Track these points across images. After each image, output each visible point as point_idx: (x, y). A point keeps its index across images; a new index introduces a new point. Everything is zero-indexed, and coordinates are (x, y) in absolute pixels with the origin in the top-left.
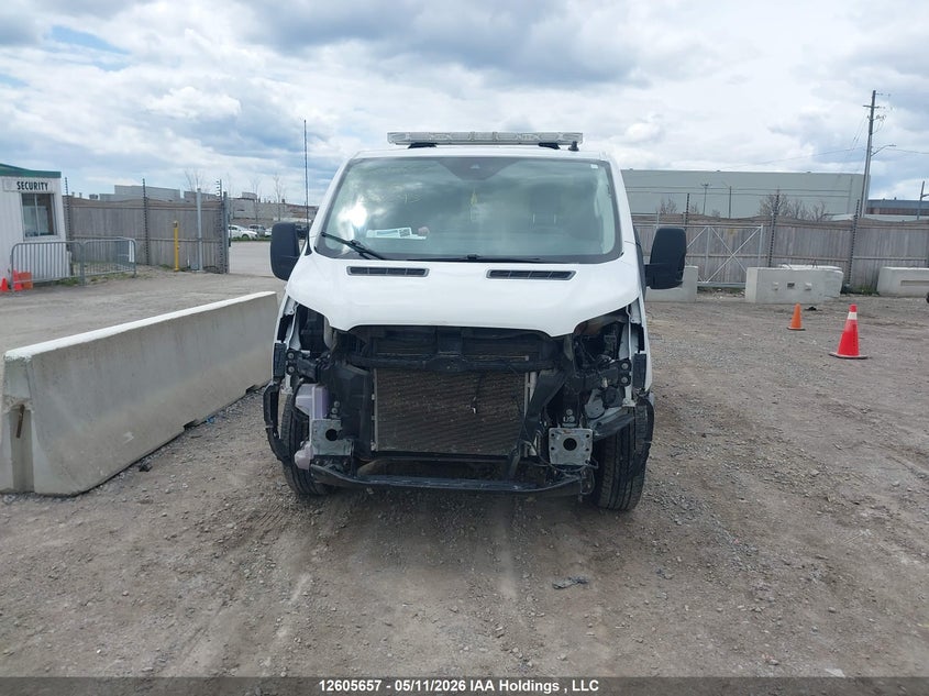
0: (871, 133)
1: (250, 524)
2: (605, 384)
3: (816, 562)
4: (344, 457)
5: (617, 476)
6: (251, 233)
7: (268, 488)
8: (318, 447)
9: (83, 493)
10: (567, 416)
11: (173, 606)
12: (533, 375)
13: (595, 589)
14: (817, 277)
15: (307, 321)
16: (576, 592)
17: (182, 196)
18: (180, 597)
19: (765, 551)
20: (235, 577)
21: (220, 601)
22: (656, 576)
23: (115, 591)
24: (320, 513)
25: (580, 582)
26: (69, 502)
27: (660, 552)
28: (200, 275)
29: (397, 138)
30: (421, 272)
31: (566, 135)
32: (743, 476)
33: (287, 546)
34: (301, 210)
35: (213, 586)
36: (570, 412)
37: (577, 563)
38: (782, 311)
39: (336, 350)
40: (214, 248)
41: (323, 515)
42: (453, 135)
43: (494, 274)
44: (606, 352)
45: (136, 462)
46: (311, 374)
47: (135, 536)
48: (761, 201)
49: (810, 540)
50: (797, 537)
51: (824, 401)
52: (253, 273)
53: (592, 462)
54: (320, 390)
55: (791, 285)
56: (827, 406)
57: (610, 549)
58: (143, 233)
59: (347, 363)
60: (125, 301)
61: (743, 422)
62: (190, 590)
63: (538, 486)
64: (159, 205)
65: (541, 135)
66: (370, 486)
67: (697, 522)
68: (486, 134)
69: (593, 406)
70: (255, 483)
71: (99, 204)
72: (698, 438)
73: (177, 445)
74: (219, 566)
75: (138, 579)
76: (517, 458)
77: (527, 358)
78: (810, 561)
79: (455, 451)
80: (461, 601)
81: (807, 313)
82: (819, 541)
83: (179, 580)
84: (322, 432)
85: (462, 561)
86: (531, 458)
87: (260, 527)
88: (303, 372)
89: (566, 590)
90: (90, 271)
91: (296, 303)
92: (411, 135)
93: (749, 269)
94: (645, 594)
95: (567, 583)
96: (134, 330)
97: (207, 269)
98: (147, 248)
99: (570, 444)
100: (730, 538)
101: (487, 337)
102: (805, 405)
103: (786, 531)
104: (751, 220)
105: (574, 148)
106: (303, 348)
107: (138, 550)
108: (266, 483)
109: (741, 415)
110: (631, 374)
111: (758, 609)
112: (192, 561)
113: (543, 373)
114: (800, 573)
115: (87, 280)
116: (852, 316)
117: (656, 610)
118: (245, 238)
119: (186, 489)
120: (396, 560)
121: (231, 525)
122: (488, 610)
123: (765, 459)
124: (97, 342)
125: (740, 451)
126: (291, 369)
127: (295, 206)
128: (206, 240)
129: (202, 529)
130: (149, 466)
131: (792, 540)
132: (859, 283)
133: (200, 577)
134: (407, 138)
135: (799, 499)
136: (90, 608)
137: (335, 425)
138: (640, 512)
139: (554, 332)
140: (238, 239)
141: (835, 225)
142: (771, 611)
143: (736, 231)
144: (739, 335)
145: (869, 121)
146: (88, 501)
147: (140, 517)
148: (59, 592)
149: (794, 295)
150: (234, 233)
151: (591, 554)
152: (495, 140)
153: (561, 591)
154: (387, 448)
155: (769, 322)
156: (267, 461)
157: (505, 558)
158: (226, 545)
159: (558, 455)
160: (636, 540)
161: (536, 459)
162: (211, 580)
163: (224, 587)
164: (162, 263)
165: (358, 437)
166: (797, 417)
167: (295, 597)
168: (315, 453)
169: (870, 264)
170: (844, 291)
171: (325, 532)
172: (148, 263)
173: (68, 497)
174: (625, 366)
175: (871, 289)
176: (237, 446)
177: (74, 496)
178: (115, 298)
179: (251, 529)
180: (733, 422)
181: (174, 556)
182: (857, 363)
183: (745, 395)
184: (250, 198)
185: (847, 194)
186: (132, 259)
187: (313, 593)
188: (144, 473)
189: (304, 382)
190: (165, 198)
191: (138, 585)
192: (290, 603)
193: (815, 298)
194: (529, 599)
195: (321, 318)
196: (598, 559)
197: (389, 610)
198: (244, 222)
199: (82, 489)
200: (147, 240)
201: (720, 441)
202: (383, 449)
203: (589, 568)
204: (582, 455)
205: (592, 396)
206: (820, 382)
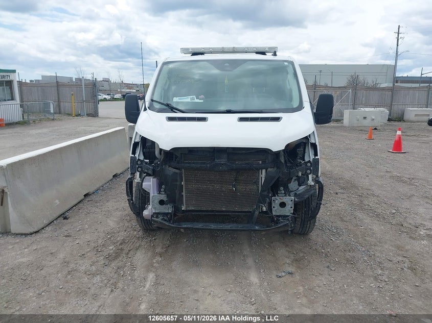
0: (398, 45)
1: (121, 246)
2: (300, 174)
3: (404, 259)
4: (168, 213)
5: (303, 219)
6: (108, 97)
7: (128, 227)
8: (155, 208)
9: (36, 232)
10: (280, 190)
11: (86, 293)
12: (264, 171)
13: (297, 277)
14: (376, 114)
15: (146, 145)
16: (288, 279)
17: (74, 80)
18: (89, 288)
19: (378, 254)
20: (116, 276)
21: (110, 289)
22: (326, 269)
23: (55, 286)
24: (155, 239)
25: (289, 273)
26: (29, 237)
27: (326, 256)
28: (85, 118)
29: (185, 51)
30: (204, 119)
31: (269, 48)
32: (359, 214)
33: (140, 258)
34: (130, 86)
35: (106, 281)
36: (282, 188)
37: (286, 263)
38: (361, 130)
39: (163, 160)
40: (91, 105)
41: (157, 240)
42: (213, 48)
43: (242, 119)
44: (298, 157)
45: (62, 215)
46: (150, 172)
47: (64, 255)
48: (347, 78)
49: (399, 248)
50: (392, 245)
51: (390, 174)
52: (110, 116)
53: (293, 213)
54: (155, 179)
55: (365, 118)
56: (392, 177)
57: (301, 255)
58: (57, 98)
59: (169, 166)
60: (50, 132)
61: (354, 186)
62: (94, 284)
63: (268, 227)
64: (64, 85)
65: (257, 48)
66: (182, 228)
67: (342, 239)
68: (229, 48)
69: (293, 185)
70: (121, 224)
71: (34, 85)
72: (334, 195)
73: (81, 205)
74: (108, 270)
75: (67, 279)
76: (257, 213)
77: (260, 162)
78: (400, 259)
79: (224, 209)
80: (232, 286)
81: (373, 131)
82: (403, 248)
83: (88, 279)
84: (157, 201)
85: (229, 263)
86: (263, 212)
87: (126, 248)
88: (146, 171)
89: (283, 278)
90: (32, 117)
91: (141, 136)
92: (192, 49)
93: (345, 111)
94: (323, 279)
95: (283, 274)
96: (57, 149)
97: (88, 115)
98: (59, 106)
99: (283, 205)
100: (359, 247)
101: (240, 152)
102: (382, 177)
103: (386, 243)
104: (345, 87)
105: (275, 54)
106: (145, 158)
107: (66, 263)
108: (127, 224)
109: (352, 183)
110: (312, 168)
111: (381, 286)
112: (94, 268)
113: (269, 169)
114: (397, 265)
115: (31, 122)
116: (399, 133)
117: (330, 288)
118: (105, 100)
119: (87, 229)
120: (196, 264)
121: (111, 248)
122: (246, 290)
123: (368, 205)
124: (39, 156)
125: (356, 202)
126: (139, 169)
127: (128, 84)
128: (86, 101)
129: (97, 250)
130: (68, 217)
131: (390, 248)
132: (395, 116)
133: (98, 276)
134: (190, 51)
135: (389, 226)
136: (44, 296)
137: (163, 197)
138: (313, 235)
139: (275, 149)
140: (102, 100)
141: (383, 89)
142: (387, 286)
143: (338, 93)
144: (344, 142)
145: (397, 39)
146: (38, 236)
147: (65, 244)
148: (27, 287)
149: (367, 123)
150: (100, 97)
151: (293, 258)
152: (234, 51)
153: (281, 279)
154: (190, 208)
155: (356, 136)
156: (126, 212)
157: (250, 261)
158: (111, 258)
159: (277, 211)
160: (314, 250)
161: (265, 213)
162: (104, 278)
163: (111, 282)
164: (67, 113)
165: (175, 203)
166: (379, 183)
167: (147, 286)
168: (154, 211)
169: (400, 107)
170: (389, 120)
171: (159, 250)
172: (60, 113)
173: (28, 234)
174: (309, 164)
175: (400, 119)
176: (110, 205)
177: (32, 234)
178: (45, 130)
179: (122, 249)
180: (349, 186)
181: (84, 265)
182: (402, 155)
183: (352, 173)
184: (107, 81)
185: (385, 74)
186: (52, 111)
187: (156, 284)
188: (65, 220)
189: (146, 176)
190: (66, 81)
191: (67, 282)
192: (145, 289)
193: (376, 124)
194: (266, 284)
195: (153, 143)
196: (296, 260)
197: (196, 292)
198: (104, 92)
199: (36, 230)
200: (59, 101)
201: (345, 196)
202: (188, 209)
203: (292, 265)
204: (288, 210)
205: (293, 180)
206: (387, 166)
